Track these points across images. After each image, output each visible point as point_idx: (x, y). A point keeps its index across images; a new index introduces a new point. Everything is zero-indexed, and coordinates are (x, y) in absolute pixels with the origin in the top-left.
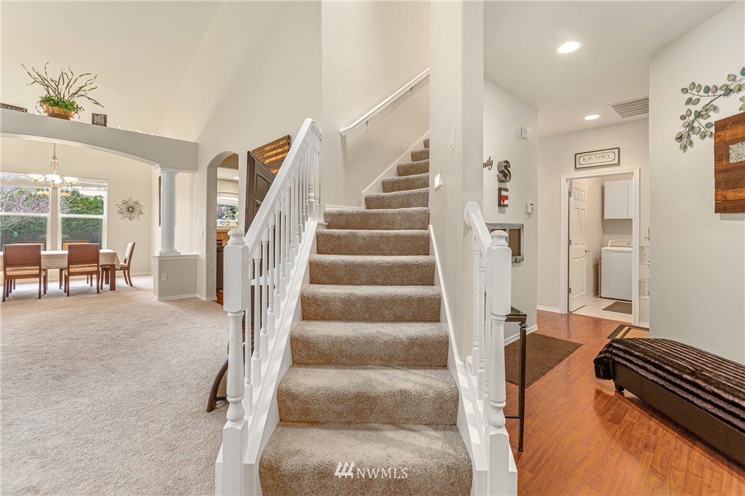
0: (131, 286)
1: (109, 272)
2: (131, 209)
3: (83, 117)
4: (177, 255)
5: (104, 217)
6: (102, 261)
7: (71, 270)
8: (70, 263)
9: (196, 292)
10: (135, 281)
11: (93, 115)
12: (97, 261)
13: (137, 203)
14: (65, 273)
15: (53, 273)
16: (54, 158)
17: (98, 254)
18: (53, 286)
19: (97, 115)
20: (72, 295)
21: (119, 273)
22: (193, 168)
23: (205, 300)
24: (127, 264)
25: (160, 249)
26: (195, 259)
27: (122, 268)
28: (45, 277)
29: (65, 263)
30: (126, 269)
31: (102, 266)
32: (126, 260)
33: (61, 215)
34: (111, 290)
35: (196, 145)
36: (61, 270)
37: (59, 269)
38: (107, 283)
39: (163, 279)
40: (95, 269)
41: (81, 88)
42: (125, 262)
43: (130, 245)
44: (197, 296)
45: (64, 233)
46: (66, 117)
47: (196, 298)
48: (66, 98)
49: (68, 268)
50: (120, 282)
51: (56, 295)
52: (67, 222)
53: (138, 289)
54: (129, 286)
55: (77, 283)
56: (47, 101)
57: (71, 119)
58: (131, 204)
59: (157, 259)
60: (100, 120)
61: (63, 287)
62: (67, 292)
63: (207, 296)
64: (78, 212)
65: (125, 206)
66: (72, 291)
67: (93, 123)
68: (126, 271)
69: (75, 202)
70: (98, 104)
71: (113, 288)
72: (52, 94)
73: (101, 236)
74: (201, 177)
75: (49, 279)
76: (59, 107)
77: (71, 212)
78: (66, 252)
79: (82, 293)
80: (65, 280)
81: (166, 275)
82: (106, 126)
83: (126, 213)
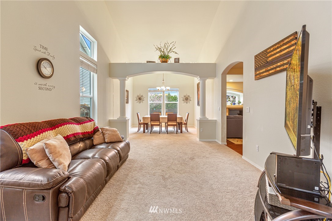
0: (188, 132)
1: (180, 125)
2: (187, 99)
3: (171, 61)
4: (207, 119)
5: (178, 102)
6: (178, 121)
7: (169, 124)
8: (168, 121)
9: (215, 139)
10: (189, 129)
11: (175, 59)
12: (176, 121)
13: (189, 96)
14: (167, 124)
15: (163, 124)
16: (163, 80)
17: (176, 117)
18: (163, 129)
19: (176, 59)
20: (169, 134)
21: (183, 126)
22: (213, 76)
23: (221, 144)
24: (186, 122)
25: (200, 117)
26: (215, 121)
27: (185, 124)
28: (161, 126)
29: (166, 121)
30: (186, 124)
31: (178, 122)
32: (185, 120)
33: (166, 102)
34: (181, 133)
35: (215, 64)
36: (166, 123)
37: (165, 123)
38: (179, 129)
39: (201, 131)
40: (176, 123)
41: (171, 49)
42: (185, 121)
43: (187, 114)
44: (216, 140)
45: (166, 109)
46: (166, 62)
47: (216, 141)
48: (166, 54)
49: (168, 123)
50: (184, 129)
51: (164, 133)
52: (167, 104)
53: (190, 133)
54: (187, 131)
55: (170, 129)
56: (161, 57)
57: (168, 62)
58: (187, 97)
59: (199, 121)
60: (177, 60)
61: (166, 129)
62: (167, 131)
63: (222, 142)
64: (170, 101)
65: (185, 98)
66: (169, 132)
67: (175, 62)
68: (186, 125)
69: (169, 98)
70: (176, 53)
71: (181, 132)
72: (162, 54)
73: (177, 110)
74: (218, 81)
75: (162, 126)
76: (164, 58)
77: (168, 101)
78: (167, 116)
79: (172, 133)
80: (167, 127)
81: (202, 129)
82: (179, 62)
83: (185, 100)
